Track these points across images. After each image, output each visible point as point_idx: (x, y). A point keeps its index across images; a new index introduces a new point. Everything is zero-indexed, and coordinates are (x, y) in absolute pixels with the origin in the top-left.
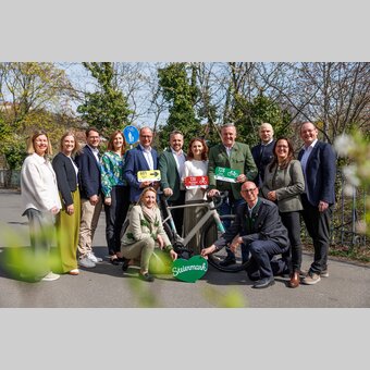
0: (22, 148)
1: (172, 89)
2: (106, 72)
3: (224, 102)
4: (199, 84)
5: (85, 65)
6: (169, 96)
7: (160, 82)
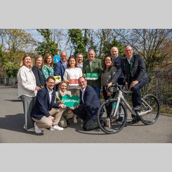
0: (12, 68)
1: (75, 38)
2: (47, 33)
3: (99, 44)
4: (88, 36)
5: (38, 30)
6: (74, 41)
7: (69, 36)
